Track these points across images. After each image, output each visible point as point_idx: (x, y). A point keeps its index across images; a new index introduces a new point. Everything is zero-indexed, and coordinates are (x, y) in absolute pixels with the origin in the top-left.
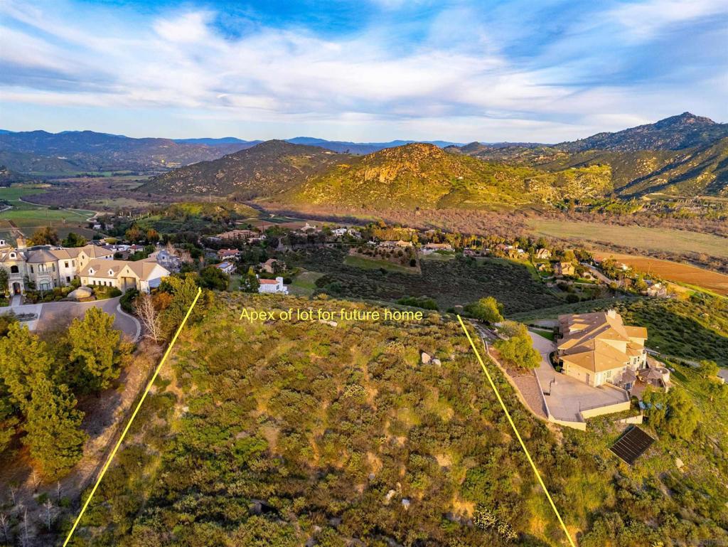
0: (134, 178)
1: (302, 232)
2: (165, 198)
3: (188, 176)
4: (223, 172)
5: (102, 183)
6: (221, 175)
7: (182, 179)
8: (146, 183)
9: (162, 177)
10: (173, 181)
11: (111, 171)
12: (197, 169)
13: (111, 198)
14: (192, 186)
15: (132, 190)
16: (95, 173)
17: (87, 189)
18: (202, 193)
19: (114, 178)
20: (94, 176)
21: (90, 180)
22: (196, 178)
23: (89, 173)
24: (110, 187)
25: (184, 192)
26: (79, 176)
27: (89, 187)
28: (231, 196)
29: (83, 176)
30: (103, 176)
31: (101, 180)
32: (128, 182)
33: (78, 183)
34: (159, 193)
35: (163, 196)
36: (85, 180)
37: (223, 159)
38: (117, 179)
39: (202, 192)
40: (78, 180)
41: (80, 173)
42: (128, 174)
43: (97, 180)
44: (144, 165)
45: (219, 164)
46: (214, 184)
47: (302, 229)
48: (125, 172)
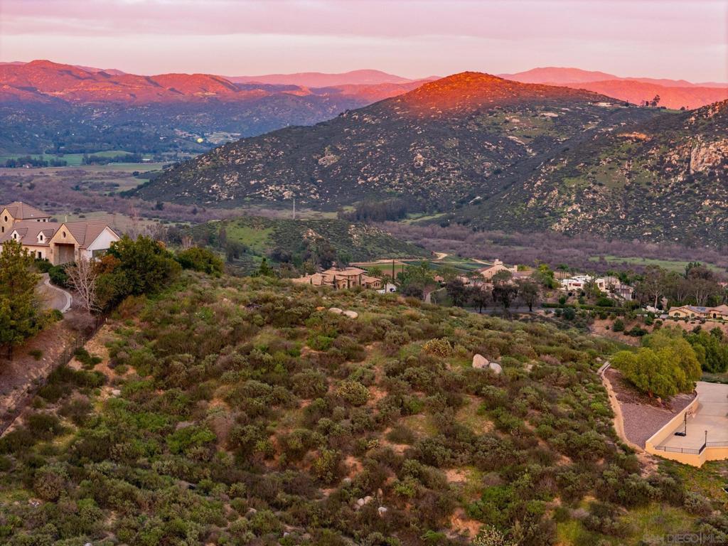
0: (130, 168)
1: (482, 278)
2: (194, 212)
3: (252, 163)
4: (335, 151)
5: (60, 178)
6: (329, 159)
7: (238, 168)
8: (154, 180)
9: (190, 164)
10: (216, 172)
11: (81, 152)
12: (275, 145)
13: (77, 211)
14: (259, 186)
15: (123, 194)
16: (47, 158)
17: (27, 191)
18: (280, 203)
19: (87, 168)
20: (45, 164)
21: (36, 171)
22: (271, 165)
23: (35, 157)
24: (77, 188)
25: (240, 200)
26: (11, 164)
27: (31, 187)
28: (349, 210)
29: (22, 163)
30: (65, 164)
31: (58, 174)
32: (117, 176)
33: (10, 178)
34: (181, 200)
35: (191, 208)
36: (26, 172)
37: (339, 120)
38: (94, 170)
39: (280, 198)
40: (12, 172)
41: (16, 158)
42: (117, 160)
43: (50, 172)
44: (157, 137)
45: (329, 133)
46: (313, 181)
47: (484, 273)
48: (112, 154)
